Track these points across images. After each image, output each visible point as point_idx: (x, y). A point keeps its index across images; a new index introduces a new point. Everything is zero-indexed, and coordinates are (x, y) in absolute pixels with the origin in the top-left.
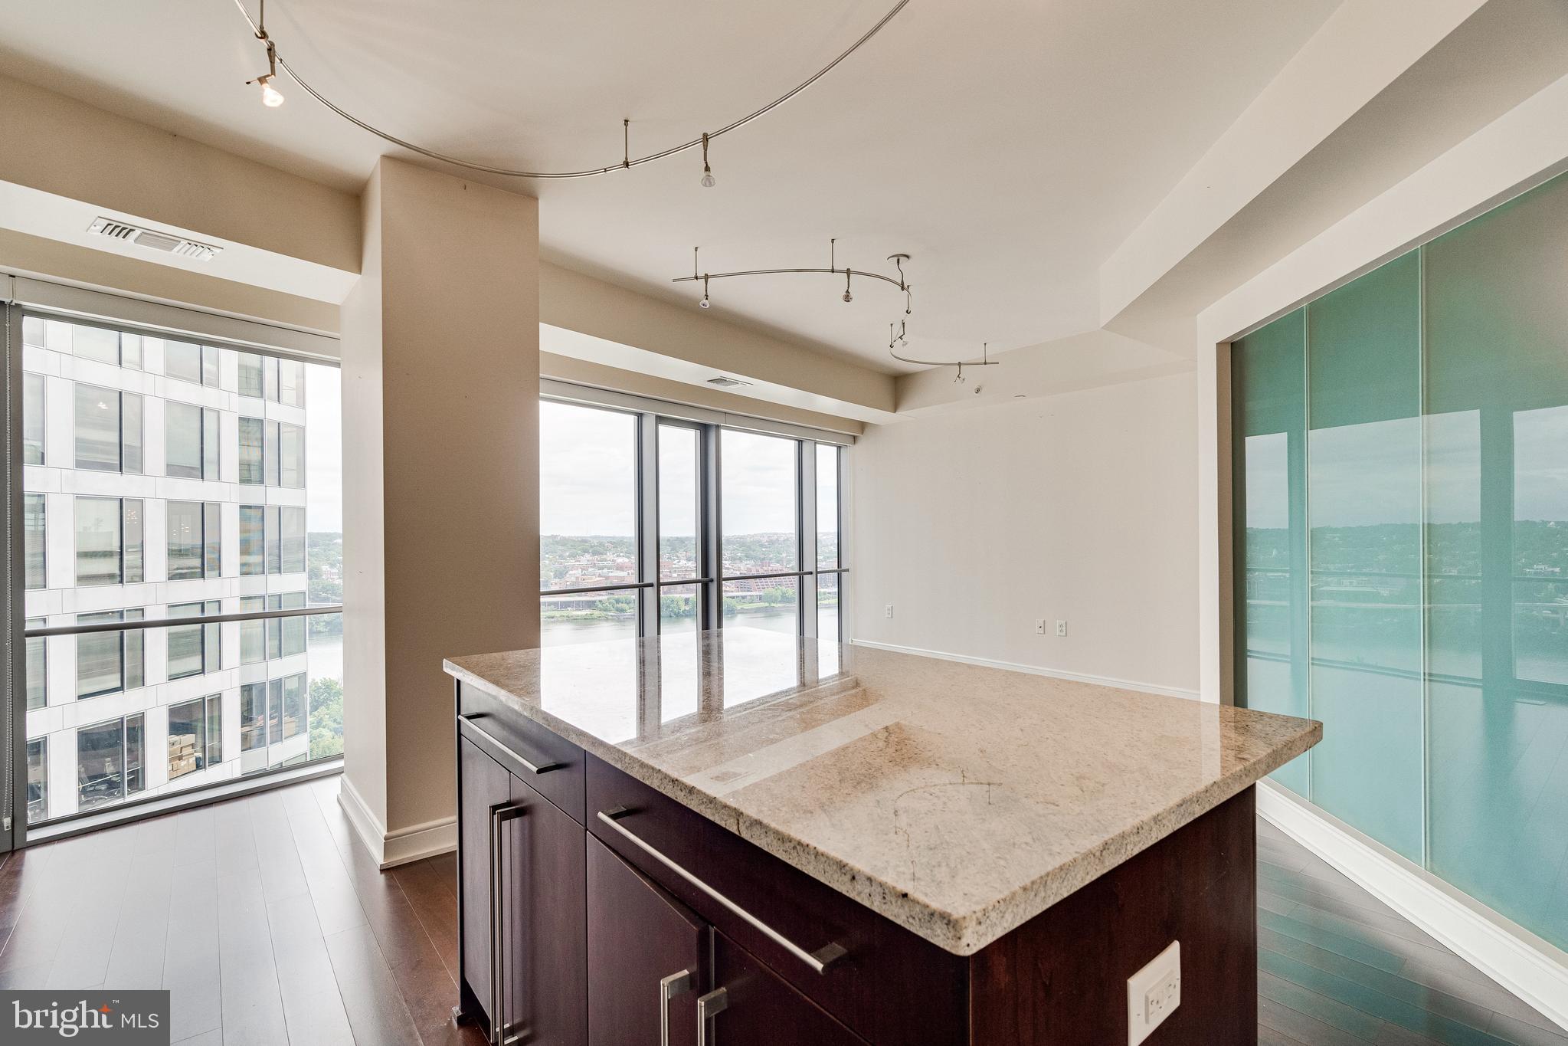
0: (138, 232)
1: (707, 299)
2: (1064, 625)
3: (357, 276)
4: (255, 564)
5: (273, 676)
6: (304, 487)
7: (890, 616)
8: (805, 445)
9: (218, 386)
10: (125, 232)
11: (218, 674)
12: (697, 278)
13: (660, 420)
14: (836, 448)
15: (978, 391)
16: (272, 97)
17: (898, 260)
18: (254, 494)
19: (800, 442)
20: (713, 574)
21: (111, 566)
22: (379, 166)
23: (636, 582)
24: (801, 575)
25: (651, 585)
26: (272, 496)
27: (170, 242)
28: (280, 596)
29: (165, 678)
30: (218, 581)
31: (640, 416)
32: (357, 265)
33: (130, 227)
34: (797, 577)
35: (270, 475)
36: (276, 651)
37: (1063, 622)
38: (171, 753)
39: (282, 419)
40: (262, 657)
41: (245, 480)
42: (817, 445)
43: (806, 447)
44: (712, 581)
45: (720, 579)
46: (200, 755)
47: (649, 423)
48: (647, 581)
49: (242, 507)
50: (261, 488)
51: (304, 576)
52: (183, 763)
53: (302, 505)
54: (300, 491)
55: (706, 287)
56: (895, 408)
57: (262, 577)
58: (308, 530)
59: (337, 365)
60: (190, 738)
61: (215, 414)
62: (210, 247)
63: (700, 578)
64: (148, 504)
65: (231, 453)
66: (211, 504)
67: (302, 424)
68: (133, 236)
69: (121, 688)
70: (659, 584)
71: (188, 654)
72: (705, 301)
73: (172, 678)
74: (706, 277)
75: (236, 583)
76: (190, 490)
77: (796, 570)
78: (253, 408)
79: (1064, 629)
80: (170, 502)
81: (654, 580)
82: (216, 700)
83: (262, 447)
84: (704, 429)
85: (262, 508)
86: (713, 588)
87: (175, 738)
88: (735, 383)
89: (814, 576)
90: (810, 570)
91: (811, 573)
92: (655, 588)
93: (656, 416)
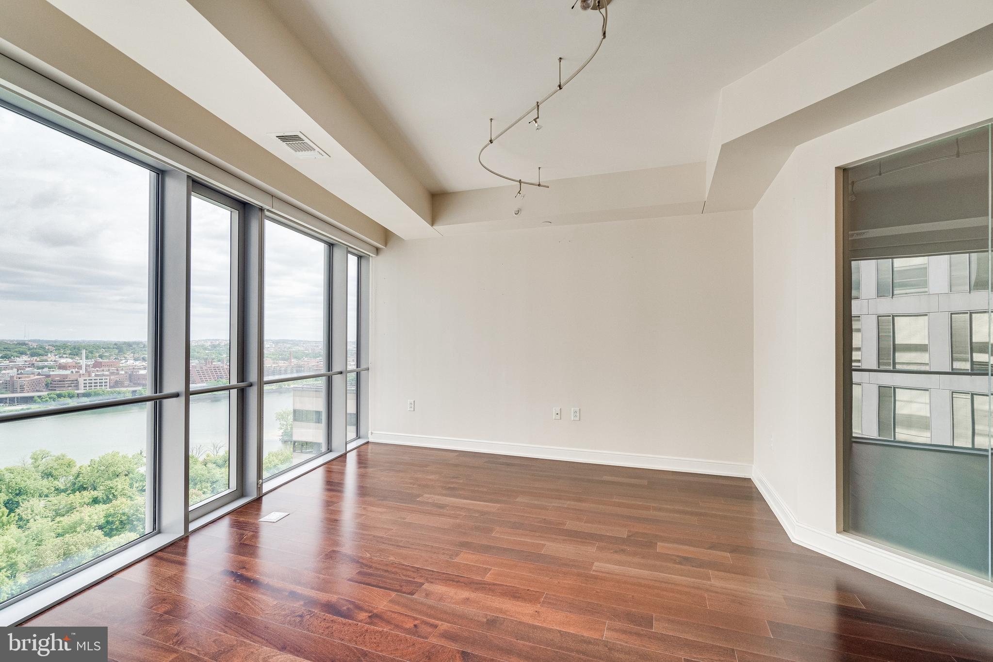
2: (578, 413)
7: (412, 410)
13: (196, 185)
14: (357, 257)
15: (517, 212)
19: (331, 246)
20: (253, 377)
23: (149, 393)
24: (329, 376)
25: (177, 395)
31: (161, 174)
37: (577, 409)
43: (336, 251)
44: (251, 385)
45: (261, 383)
47: (175, 187)
48: (168, 389)
56: (433, 222)
63: (234, 382)
70: (188, 393)
77: (323, 371)
79: (578, 415)
81: (181, 388)
84: (243, 211)
86: (253, 394)
88: (311, 147)
89: (343, 375)
90: (339, 370)
91: (341, 373)
92: (182, 399)
93: (189, 178)
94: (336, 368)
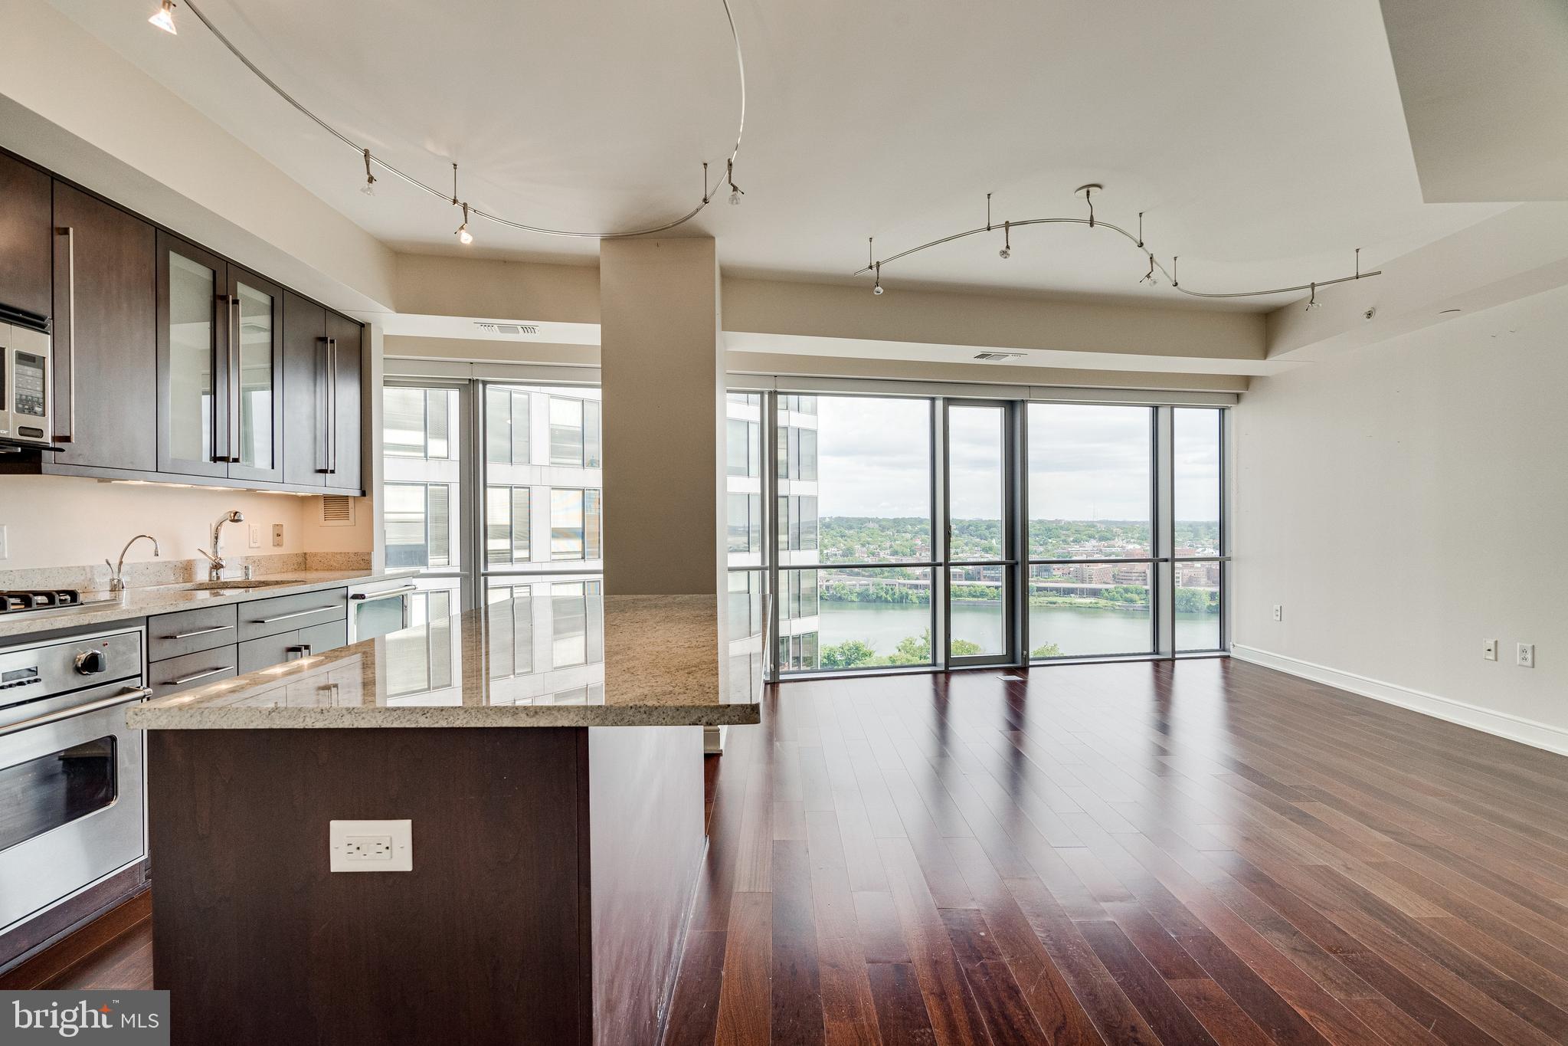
0: (496, 327)
1: (877, 286)
2: (1529, 652)
5: (796, 632)
6: (817, 479)
7: (1279, 618)
8: (1161, 411)
10: (491, 328)
12: (870, 268)
13: (949, 401)
14: (1218, 410)
15: (1369, 315)
16: (465, 238)
17: (1088, 192)
19: (1155, 408)
20: (1020, 556)
22: (602, 247)
24: (1156, 562)
25: (942, 564)
26: (797, 487)
27: (514, 329)
31: (933, 400)
33: (491, 325)
34: (1150, 564)
35: (793, 472)
36: (798, 612)
37: (1528, 647)
39: (802, 426)
40: (788, 617)
42: (1175, 409)
43: (1164, 413)
44: (1017, 563)
45: (1026, 563)
47: (940, 406)
48: (938, 559)
50: (787, 481)
53: (815, 494)
54: (815, 483)
55: (878, 274)
56: (1265, 354)
57: (788, 552)
58: (819, 515)
62: (532, 327)
63: (1003, 560)
70: (949, 564)
74: (878, 264)
77: (1149, 556)
79: (1529, 657)
84: (1013, 409)
85: (787, 497)
86: (1020, 570)
88: (1005, 355)
89: (1170, 563)
90: (1165, 556)
91: (1167, 560)
93: (944, 399)
94: (1162, 556)
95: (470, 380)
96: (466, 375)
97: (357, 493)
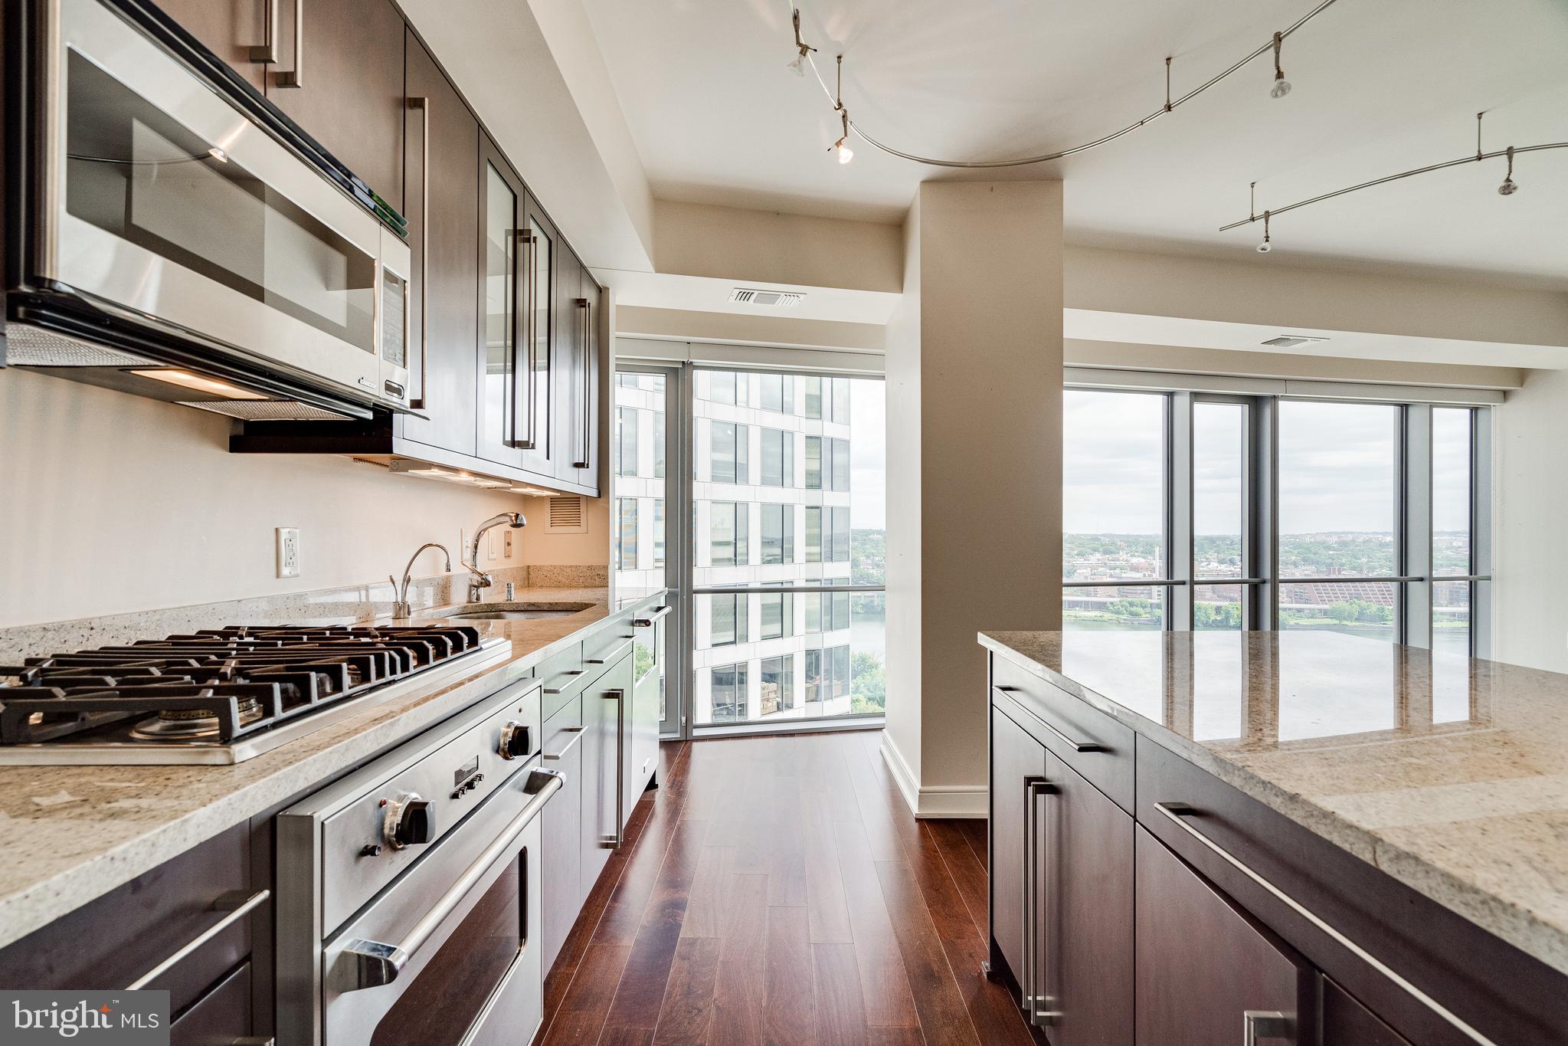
0: (756, 293)
1: (1267, 241)
3: (901, 295)
4: (814, 554)
5: (827, 645)
6: (849, 490)
8: (1412, 411)
9: (792, 413)
10: (749, 295)
11: (791, 638)
12: (1253, 219)
13: (1196, 396)
14: (1468, 411)
16: (845, 155)
18: (814, 497)
19: (1404, 407)
20: (1267, 574)
21: (728, 552)
22: (919, 192)
23: (1163, 579)
24: (1403, 581)
25: (1183, 583)
26: (828, 498)
27: (772, 298)
28: (832, 580)
29: (759, 639)
30: (792, 565)
31: (1170, 395)
32: (900, 285)
33: (751, 291)
34: (1394, 587)
35: (826, 484)
36: (828, 625)
38: (762, 695)
39: (834, 436)
40: (819, 630)
41: (809, 486)
42: (1434, 409)
43: (1414, 412)
44: (1264, 582)
45: (1275, 582)
46: (779, 700)
47: (1181, 402)
48: (1177, 577)
49: (807, 507)
50: (819, 492)
51: (848, 564)
52: (770, 704)
53: (847, 505)
54: (848, 494)
55: (1267, 227)
57: (820, 565)
58: (851, 528)
59: (883, 378)
60: (773, 686)
61: (791, 435)
62: (796, 294)
63: (1246, 577)
64: (751, 505)
65: (800, 463)
66: (788, 505)
67: (848, 438)
68: (753, 297)
69: (734, 642)
70: (1193, 583)
71: (772, 622)
72: (1265, 244)
73: (764, 638)
74: (1267, 215)
75: (803, 567)
76: (776, 495)
77: (1394, 573)
78: (814, 428)
80: (763, 505)
81: (1187, 578)
82: (791, 658)
83: (821, 459)
84: (1256, 404)
85: (821, 508)
86: (1267, 590)
87: (766, 684)
88: (1306, 340)
89: (1426, 584)
90: (1419, 575)
91: (1421, 579)
92: (1188, 587)
93: (1191, 393)
94: (1413, 574)
95: (683, 362)
96: (678, 356)
97: (594, 493)
